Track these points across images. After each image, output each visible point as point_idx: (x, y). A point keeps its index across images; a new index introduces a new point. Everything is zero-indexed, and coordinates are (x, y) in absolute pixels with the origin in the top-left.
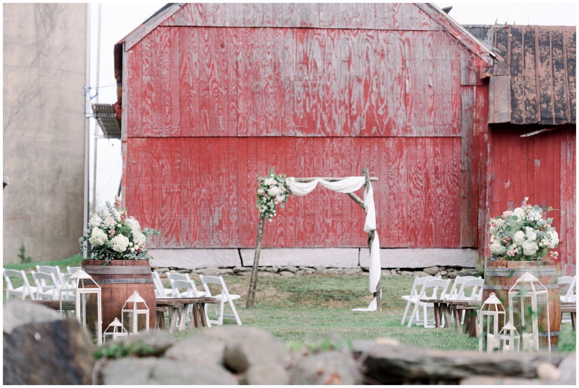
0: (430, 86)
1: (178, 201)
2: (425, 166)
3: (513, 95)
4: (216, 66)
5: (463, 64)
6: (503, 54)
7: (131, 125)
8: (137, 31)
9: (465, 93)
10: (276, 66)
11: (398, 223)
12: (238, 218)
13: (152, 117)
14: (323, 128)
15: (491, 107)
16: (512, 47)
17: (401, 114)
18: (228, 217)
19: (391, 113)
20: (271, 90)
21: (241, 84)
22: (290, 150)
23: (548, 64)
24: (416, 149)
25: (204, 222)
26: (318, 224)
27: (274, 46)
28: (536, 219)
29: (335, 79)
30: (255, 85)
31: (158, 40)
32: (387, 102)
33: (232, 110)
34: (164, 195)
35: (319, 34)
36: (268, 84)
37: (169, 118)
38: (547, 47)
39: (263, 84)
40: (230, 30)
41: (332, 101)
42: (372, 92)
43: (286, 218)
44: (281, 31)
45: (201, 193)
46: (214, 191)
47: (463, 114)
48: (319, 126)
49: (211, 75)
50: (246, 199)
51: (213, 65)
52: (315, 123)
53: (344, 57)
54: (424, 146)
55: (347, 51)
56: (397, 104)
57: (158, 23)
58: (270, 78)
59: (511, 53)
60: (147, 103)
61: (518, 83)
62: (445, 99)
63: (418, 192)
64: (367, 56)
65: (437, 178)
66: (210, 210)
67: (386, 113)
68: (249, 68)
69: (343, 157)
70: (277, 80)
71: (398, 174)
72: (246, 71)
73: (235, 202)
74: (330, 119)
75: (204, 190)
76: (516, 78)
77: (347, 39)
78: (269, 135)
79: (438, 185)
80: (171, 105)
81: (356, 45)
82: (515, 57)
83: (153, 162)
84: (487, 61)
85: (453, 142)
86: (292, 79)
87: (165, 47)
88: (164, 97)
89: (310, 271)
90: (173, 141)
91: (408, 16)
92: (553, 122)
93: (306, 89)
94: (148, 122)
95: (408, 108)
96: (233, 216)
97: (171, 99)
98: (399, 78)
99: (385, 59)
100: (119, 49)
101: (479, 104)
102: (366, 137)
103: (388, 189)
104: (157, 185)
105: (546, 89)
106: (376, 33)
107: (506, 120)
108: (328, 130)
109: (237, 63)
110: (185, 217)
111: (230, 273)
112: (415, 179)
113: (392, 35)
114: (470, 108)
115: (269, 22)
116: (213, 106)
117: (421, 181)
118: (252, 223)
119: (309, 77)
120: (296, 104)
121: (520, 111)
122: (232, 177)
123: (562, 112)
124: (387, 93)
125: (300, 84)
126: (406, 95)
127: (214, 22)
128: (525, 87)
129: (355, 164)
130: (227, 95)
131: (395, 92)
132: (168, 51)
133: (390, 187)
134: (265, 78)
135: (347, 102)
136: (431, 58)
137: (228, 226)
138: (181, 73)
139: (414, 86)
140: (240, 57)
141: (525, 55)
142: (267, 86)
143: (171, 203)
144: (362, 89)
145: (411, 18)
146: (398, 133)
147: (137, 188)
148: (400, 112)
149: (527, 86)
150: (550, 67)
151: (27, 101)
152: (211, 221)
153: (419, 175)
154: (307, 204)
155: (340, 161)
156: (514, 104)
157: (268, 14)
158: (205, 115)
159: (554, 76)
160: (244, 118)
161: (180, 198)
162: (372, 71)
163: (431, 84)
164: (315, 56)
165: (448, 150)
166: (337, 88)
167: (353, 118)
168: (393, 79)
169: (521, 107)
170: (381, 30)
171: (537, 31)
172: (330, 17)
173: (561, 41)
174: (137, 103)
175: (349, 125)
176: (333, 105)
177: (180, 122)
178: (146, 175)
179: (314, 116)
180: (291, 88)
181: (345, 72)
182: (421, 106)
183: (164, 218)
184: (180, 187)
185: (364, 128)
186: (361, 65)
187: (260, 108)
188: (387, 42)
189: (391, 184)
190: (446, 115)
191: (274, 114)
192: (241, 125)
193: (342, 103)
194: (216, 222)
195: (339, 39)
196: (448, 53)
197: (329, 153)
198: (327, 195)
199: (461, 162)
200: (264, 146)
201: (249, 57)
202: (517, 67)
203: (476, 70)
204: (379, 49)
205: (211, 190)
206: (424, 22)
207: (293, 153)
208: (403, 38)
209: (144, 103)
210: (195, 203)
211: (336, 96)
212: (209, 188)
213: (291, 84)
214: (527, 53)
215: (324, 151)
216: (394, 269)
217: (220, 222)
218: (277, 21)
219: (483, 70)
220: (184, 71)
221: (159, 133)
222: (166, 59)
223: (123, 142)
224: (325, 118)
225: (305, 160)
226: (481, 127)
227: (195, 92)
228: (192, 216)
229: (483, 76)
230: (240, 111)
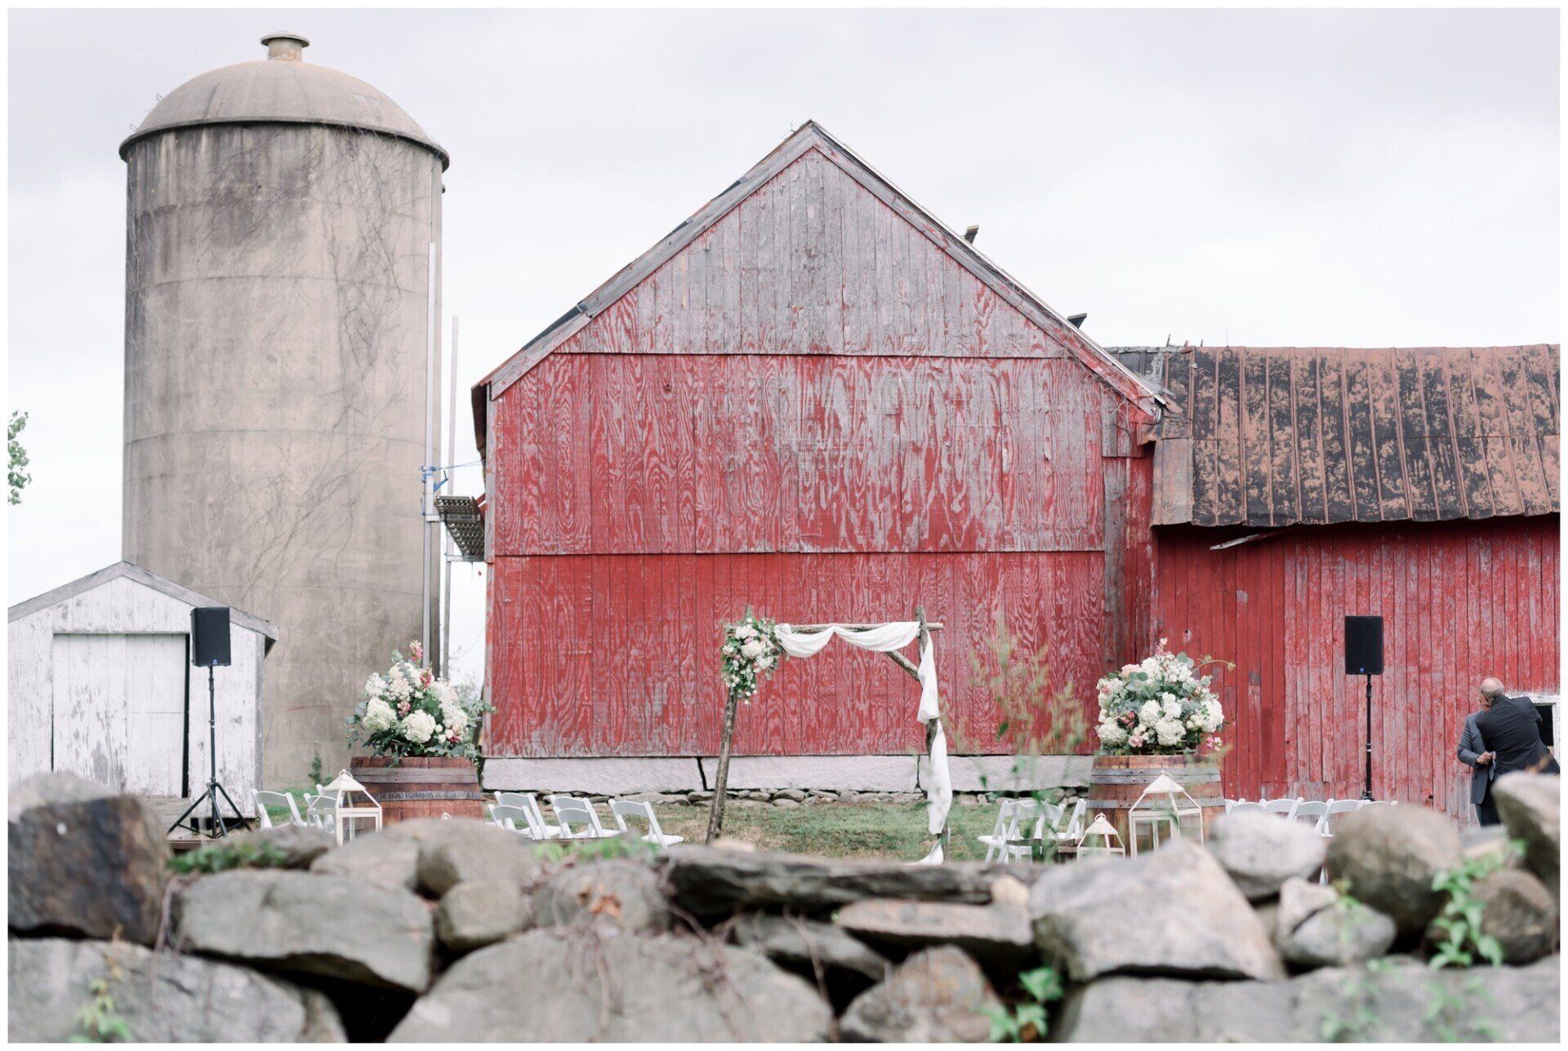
0: (1046, 459)
1: (587, 671)
2: (1038, 605)
3: (1196, 473)
4: (656, 426)
5: (1107, 419)
6: (1180, 400)
7: (502, 533)
8: (513, 363)
9: (1110, 470)
10: (764, 425)
11: (990, 710)
12: (697, 702)
13: (540, 519)
14: (852, 537)
15: (1157, 496)
16: (1197, 388)
17: (994, 511)
18: (680, 699)
19: (975, 509)
20: (756, 469)
21: (701, 458)
22: (792, 579)
23: (1262, 417)
24: (1022, 574)
25: (634, 710)
26: (842, 711)
27: (760, 389)
28: (1182, 678)
29: (873, 447)
30: (726, 459)
31: (550, 379)
32: (968, 489)
33: (684, 505)
34: (563, 661)
35: (844, 367)
36: (751, 457)
37: (571, 521)
38: (1261, 386)
39: (741, 458)
40: (682, 359)
41: (868, 488)
42: (940, 470)
43: (784, 700)
44: (774, 362)
45: (628, 656)
46: (653, 652)
47: (1108, 509)
48: (843, 533)
49: (647, 442)
50: (711, 667)
51: (651, 424)
52: (836, 528)
53: (889, 408)
54: (1036, 568)
55: (895, 397)
56: (986, 493)
57: (550, 348)
58: (754, 446)
59: (1196, 397)
60: (530, 493)
61: (1206, 452)
62: (1075, 483)
63: (1027, 652)
64: (931, 406)
65: (1060, 626)
66: (647, 688)
67: (967, 510)
68: (716, 428)
69: (888, 589)
70: (767, 450)
71: (989, 620)
72: (711, 434)
73: (692, 673)
74: (864, 521)
75: (634, 652)
76: (1203, 442)
77: (895, 375)
78: (752, 550)
79: (1062, 640)
80: (573, 497)
81: (910, 386)
82: (1202, 405)
83: (542, 599)
84: (1150, 413)
85: (1089, 559)
86: (795, 448)
87: (563, 392)
88: (562, 483)
89: (829, 797)
90: (578, 561)
91: (1005, 332)
92: (1269, 521)
93: (821, 467)
94: (532, 528)
95: (1007, 499)
96: (689, 698)
97: (574, 486)
98: (989, 445)
99: (964, 411)
100: (480, 395)
101: (1137, 491)
102: (929, 553)
103: (972, 648)
104: (550, 642)
105: (1258, 462)
106: (947, 364)
107: (1184, 520)
108: (861, 540)
109: (694, 420)
110: (601, 700)
111: (681, 803)
112: (1020, 629)
113: (977, 367)
114: (1120, 499)
115: (752, 345)
116: (651, 499)
117: (1031, 632)
118: (721, 707)
119: (824, 444)
120: (801, 494)
121: (1210, 502)
122: (685, 627)
123: (1287, 503)
124: (968, 472)
125: (809, 457)
126: (1002, 475)
127: (652, 346)
128: (1219, 459)
129: (909, 602)
130: (677, 477)
131: (982, 470)
132: (569, 399)
133: (976, 644)
134: (745, 447)
135: (894, 490)
136: (1047, 407)
137: (679, 716)
138: (593, 438)
139: (1017, 459)
140: (699, 409)
141: (1220, 401)
142: (748, 462)
143: (575, 675)
144: (922, 465)
145: (1012, 336)
146: (988, 545)
147: (512, 647)
148: (991, 506)
149: (1224, 457)
150: (1266, 421)
151: (325, 495)
152: (648, 708)
153: (1027, 623)
154: (823, 676)
155: (883, 596)
156: (1199, 490)
157: (750, 330)
158: (636, 515)
159: (1272, 438)
160: (706, 520)
161: (592, 665)
162: (940, 433)
163: (1048, 455)
164: (835, 407)
165: (1080, 576)
166: (876, 464)
167: (906, 519)
168: (979, 446)
169: (1212, 495)
170: (956, 358)
171: (1243, 357)
172: (864, 336)
173: (1288, 374)
174: (512, 494)
175: (899, 531)
176: (869, 496)
177: (591, 528)
178: (530, 623)
179: (835, 515)
180: (792, 465)
181: (891, 434)
182: (1030, 495)
183: (562, 702)
184: (591, 646)
185: (926, 536)
186: (919, 421)
187: (735, 501)
188: (966, 379)
189: (976, 638)
190: (1077, 512)
191: (762, 512)
192: (702, 532)
193: (885, 491)
194: (657, 708)
195: (879, 375)
196: (1079, 398)
197: (862, 582)
198: (860, 659)
199: (1104, 597)
200: (743, 570)
201: (716, 409)
202: (1206, 422)
203: (1131, 430)
204: (952, 393)
205: (647, 652)
206: (1033, 342)
207: (796, 583)
208: (997, 372)
209: (525, 493)
210: (619, 675)
211: (874, 479)
212: (644, 648)
213: (793, 458)
214: (1224, 398)
215: (853, 578)
216: (983, 792)
217: (665, 709)
218: (766, 344)
219: (1143, 428)
220: (598, 435)
221: (553, 547)
222: (565, 413)
223: (490, 564)
224: (855, 519)
225: (818, 595)
226: (1140, 534)
227: (618, 473)
228: (614, 699)
229: (1143, 440)
230: (699, 508)
